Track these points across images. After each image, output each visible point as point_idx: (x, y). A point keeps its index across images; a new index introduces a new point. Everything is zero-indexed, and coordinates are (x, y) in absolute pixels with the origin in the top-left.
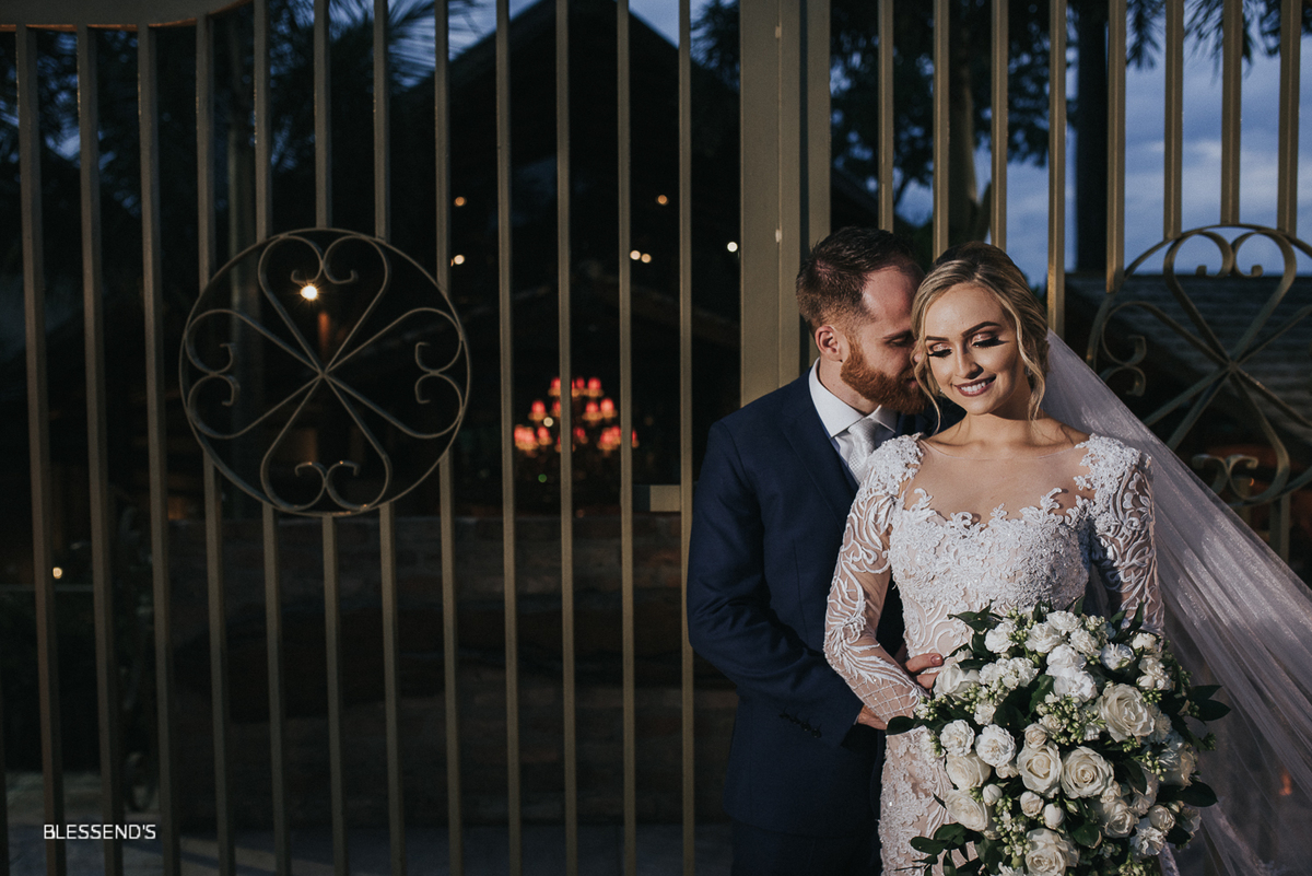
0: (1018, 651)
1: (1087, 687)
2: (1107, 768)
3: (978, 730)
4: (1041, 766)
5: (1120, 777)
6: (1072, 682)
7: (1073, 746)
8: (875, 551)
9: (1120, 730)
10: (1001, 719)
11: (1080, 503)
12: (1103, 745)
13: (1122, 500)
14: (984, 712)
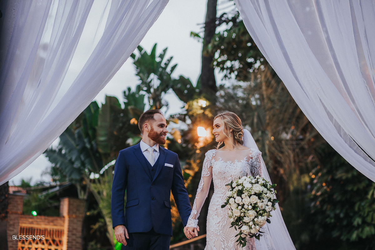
0: (238, 185)
1: (250, 186)
2: (257, 197)
3: (235, 199)
4: (247, 200)
5: (260, 198)
6: (247, 185)
7: (251, 195)
8: (207, 172)
9: (257, 191)
10: (238, 195)
11: (251, 160)
12: (255, 194)
13: (258, 160)
14: (235, 195)
